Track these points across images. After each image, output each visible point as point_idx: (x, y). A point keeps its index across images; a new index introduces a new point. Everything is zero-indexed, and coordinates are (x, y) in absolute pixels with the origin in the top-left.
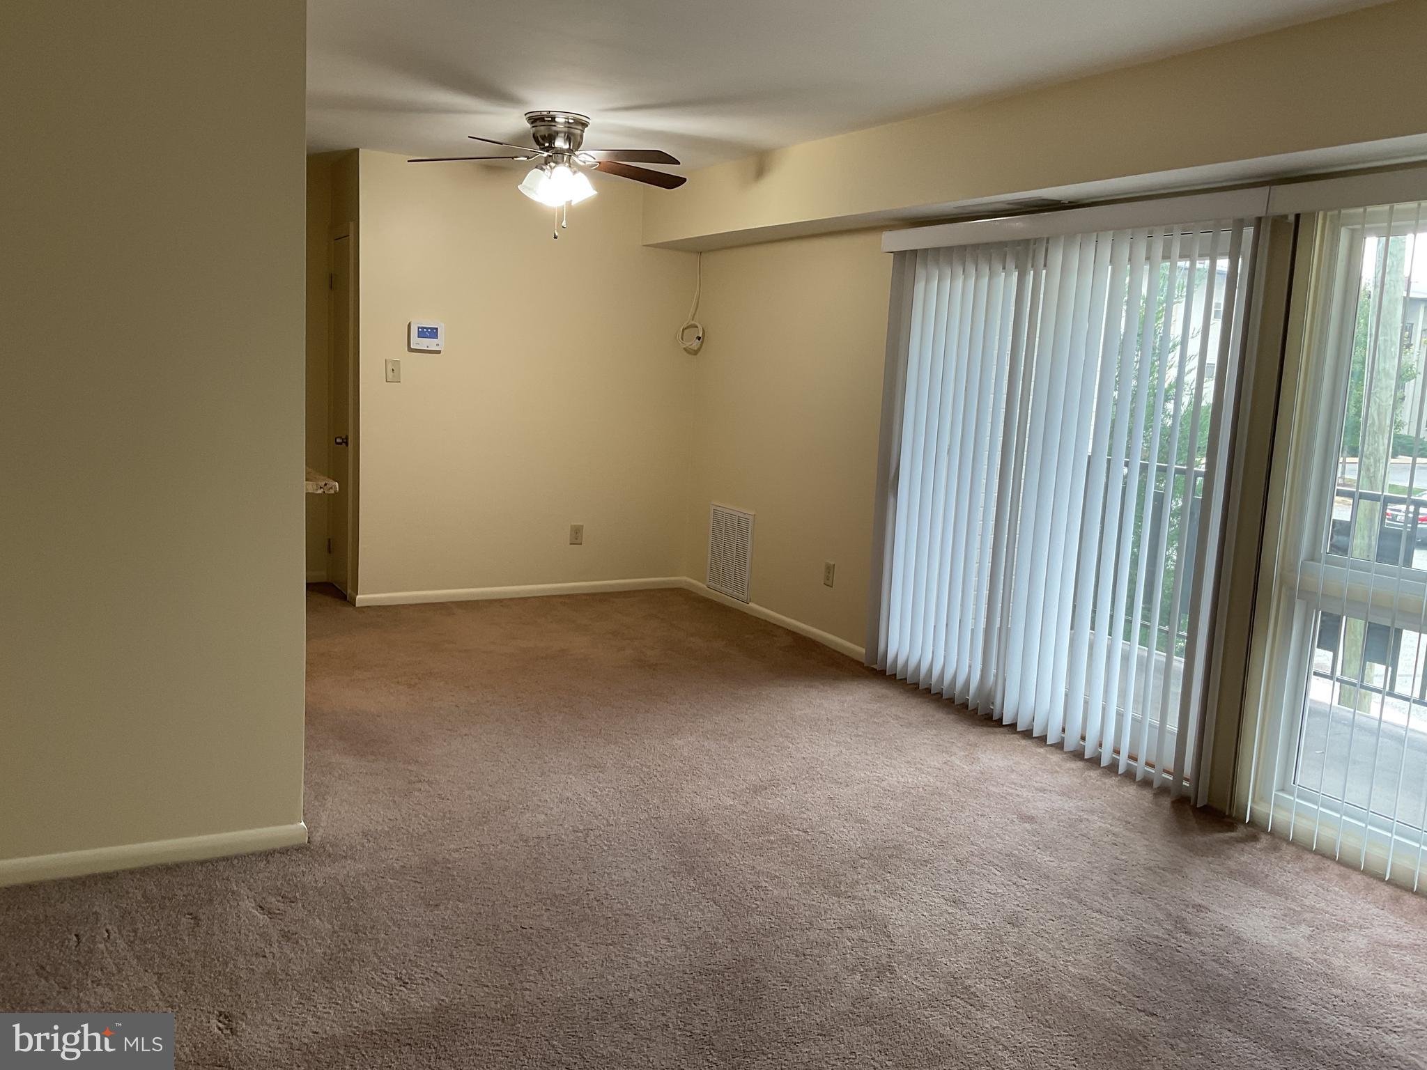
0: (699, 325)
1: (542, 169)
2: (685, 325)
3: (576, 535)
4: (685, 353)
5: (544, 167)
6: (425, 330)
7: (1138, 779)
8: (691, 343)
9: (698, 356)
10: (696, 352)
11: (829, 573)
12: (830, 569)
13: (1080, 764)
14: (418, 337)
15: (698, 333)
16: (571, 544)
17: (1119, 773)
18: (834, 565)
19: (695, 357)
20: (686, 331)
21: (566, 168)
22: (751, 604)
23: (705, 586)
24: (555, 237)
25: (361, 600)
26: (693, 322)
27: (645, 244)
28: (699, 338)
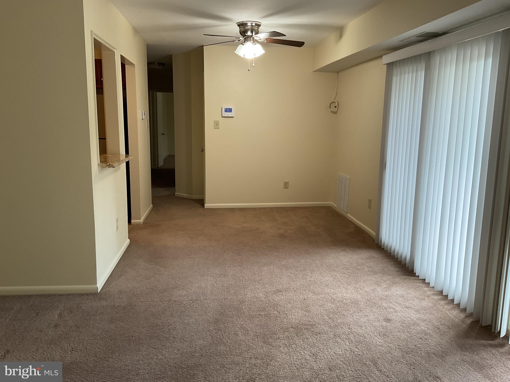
0: (336, 102)
1: (243, 45)
2: (331, 102)
3: (286, 185)
4: (331, 113)
5: (244, 44)
6: (227, 109)
7: (461, 308)
8: (332, 109)
9: (337, 114)
10: (336, 113)
11: (370, 203)
12: (370, 201)
13: (440, 297)
14: (225, 112)
15: (336, 105)
16: (284, 188)
17: (454, 303)
18: (371, 200)
19: (336, 114)
20: (332, 104)
21: (251, 43)
22: (348, 215)
23: (336, 206)
24: (249, 70)
25: (207, 206)
26: (335, 101)
27: (313, 71)
28: (336, 107)
